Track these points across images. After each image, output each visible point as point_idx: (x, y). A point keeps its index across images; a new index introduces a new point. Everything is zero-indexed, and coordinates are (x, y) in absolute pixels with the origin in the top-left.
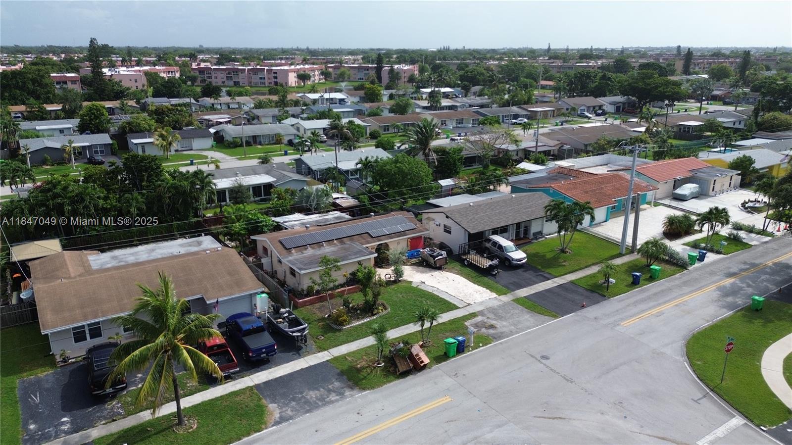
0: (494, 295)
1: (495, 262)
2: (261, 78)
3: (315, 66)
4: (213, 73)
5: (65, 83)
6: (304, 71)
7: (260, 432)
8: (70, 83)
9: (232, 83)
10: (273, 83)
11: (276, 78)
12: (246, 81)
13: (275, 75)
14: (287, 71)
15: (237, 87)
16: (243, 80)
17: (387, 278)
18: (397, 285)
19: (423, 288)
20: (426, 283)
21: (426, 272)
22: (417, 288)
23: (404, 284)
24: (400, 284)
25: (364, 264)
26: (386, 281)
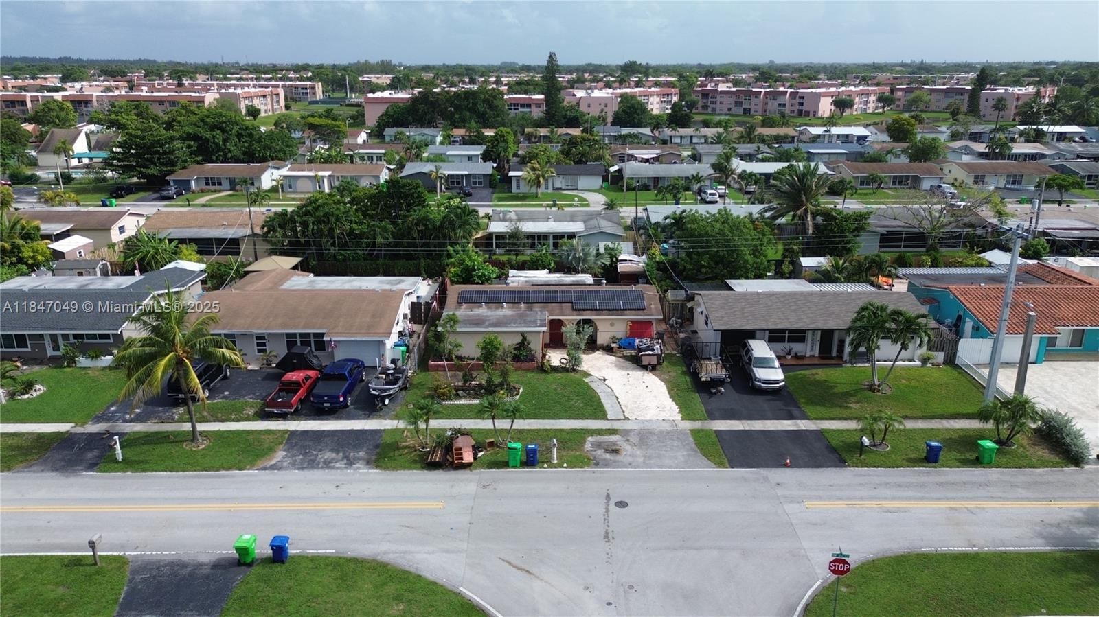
0: (676, 417)
2: (780, 104)
3: (870, 88)
4: (718, 97)
6: (850, 96)
7: (240, 470)
9: (741, 111)
10: (796, 111)
11: (802, 104)
12: (760, 109)
13: (801, 101)
14: (819, 95)
15: (748, 117)
16: (756, 107)
17: (563, 363)
18: (565, 374)
19: (593, 385)
20: (606, 382)
21: (627, 369)
22: (587, 383)
23: (577, 376)
24: (572, 374)
25: (529, 338)
26: (558, 367)
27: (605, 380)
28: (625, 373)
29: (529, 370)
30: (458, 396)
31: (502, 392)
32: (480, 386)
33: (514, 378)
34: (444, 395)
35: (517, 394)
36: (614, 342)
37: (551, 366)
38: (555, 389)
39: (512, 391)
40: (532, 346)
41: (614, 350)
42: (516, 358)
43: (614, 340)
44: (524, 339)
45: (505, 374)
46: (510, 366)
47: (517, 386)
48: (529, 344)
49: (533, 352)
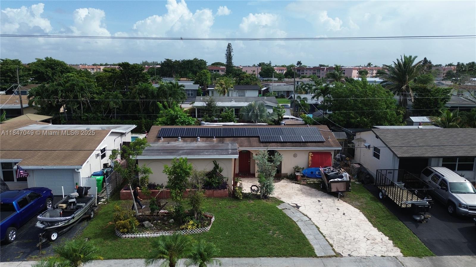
0: (397, 252)
1: (426, 202)
5: (218, 71)
8: (221, 71)
17: (254, 190)
18: (257, 202)
19: (288, 213)
20: (300, 209)
21: (316, 196)
22: (281, 211)
23: (269, 203)
24: (264, 201)
25: (221, 165)
26: (249, 193)
27: (298, 207)
28: (315, 200)
29: (222, 198)
30: (142, 228)
31: (191, 222)
32: (169, 215)
33: (204, 206)
34: (124, 228)
35: (209, 224)
36: (298, 172)
37: (243, 193)
38: (249, 218)
39: (203, 220)
40: (224, 174)
41: (299, 178)
42: (208, 186)
43: (297, 169)
44: (217, 167)
45: (195, 202)
46: (200, 193)
47: (208, 214)
48: (221, 171)
49: (225, 180)
